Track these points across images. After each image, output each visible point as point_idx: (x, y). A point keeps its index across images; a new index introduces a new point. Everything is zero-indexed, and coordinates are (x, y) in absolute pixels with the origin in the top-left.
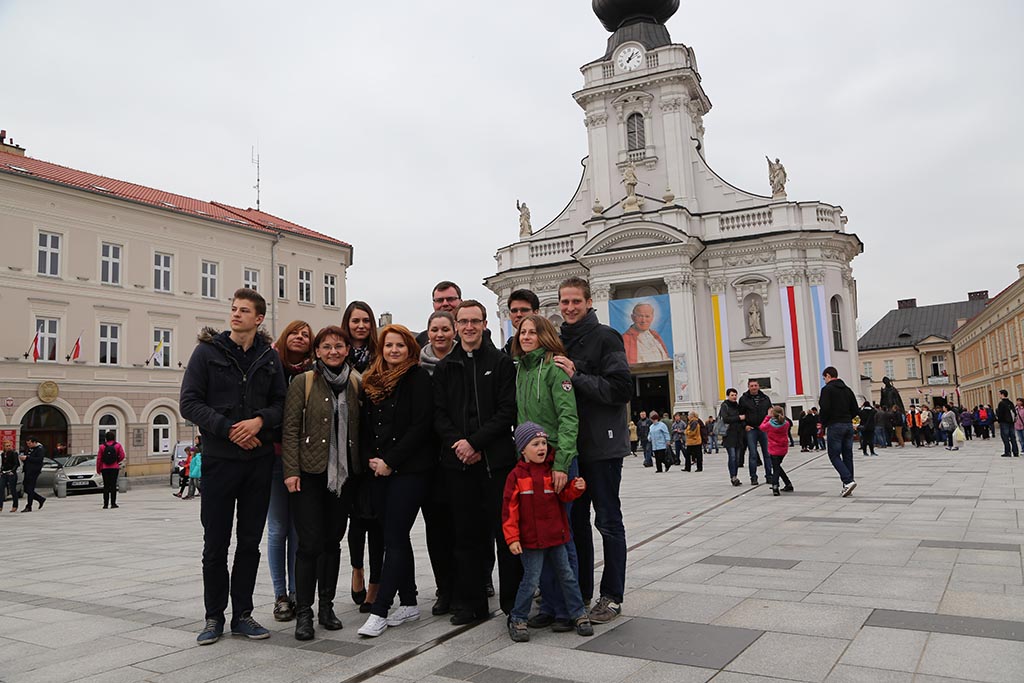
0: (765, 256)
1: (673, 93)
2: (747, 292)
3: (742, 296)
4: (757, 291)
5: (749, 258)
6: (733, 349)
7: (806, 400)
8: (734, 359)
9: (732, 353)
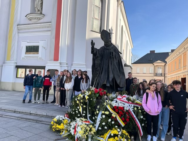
6: (20, 23)
7: (60, 65)
8: (20, 31)
9: (18, 26)
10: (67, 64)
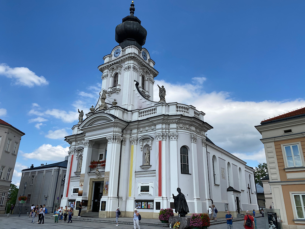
0: (153, 127)
1: (128, 64)
2: (145, 144)
3: (142, 145)
4: (149, 143)
5: (147, 128)
6: (137, 171)
7: (162, 199)
8: (137, 176)
9: (136, 173)
10: (167, 198)
